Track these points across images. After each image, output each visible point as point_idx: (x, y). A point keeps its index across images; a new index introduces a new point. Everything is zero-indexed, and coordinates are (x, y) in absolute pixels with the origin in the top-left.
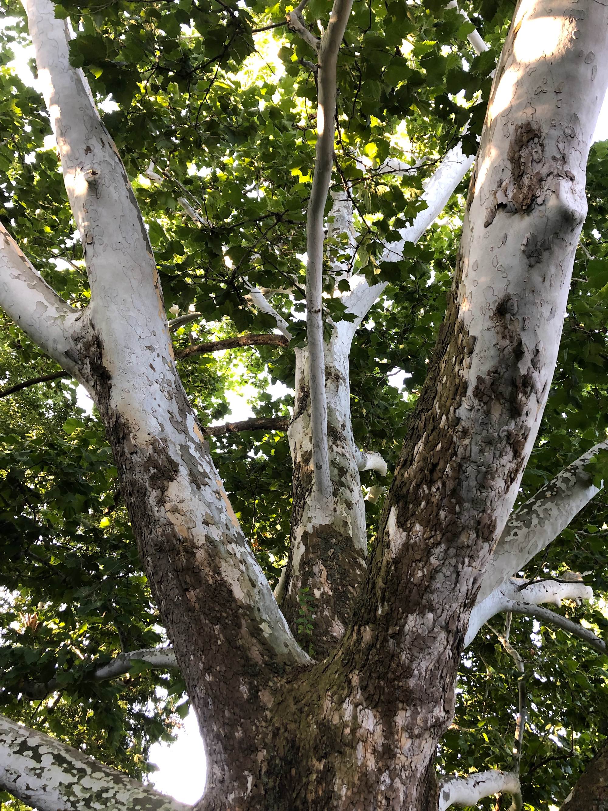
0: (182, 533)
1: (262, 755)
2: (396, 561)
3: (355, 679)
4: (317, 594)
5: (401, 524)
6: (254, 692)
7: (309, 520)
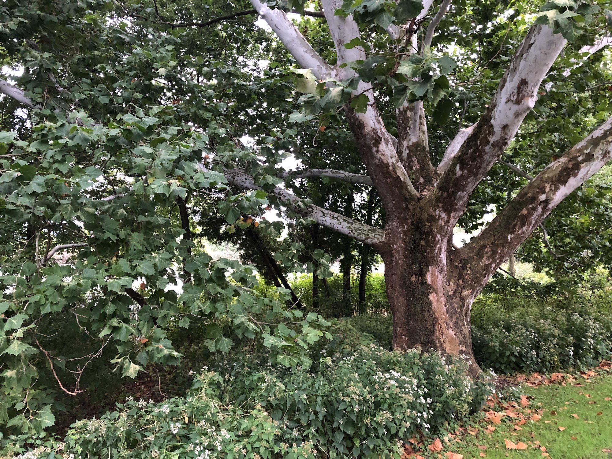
0: (385, 162)
1: (409, 221)
2: (457, 179)
3: (440, 205)
4: (414, 168)
5: (460, 169)
6: (407, 205)
7: (410, 140)
